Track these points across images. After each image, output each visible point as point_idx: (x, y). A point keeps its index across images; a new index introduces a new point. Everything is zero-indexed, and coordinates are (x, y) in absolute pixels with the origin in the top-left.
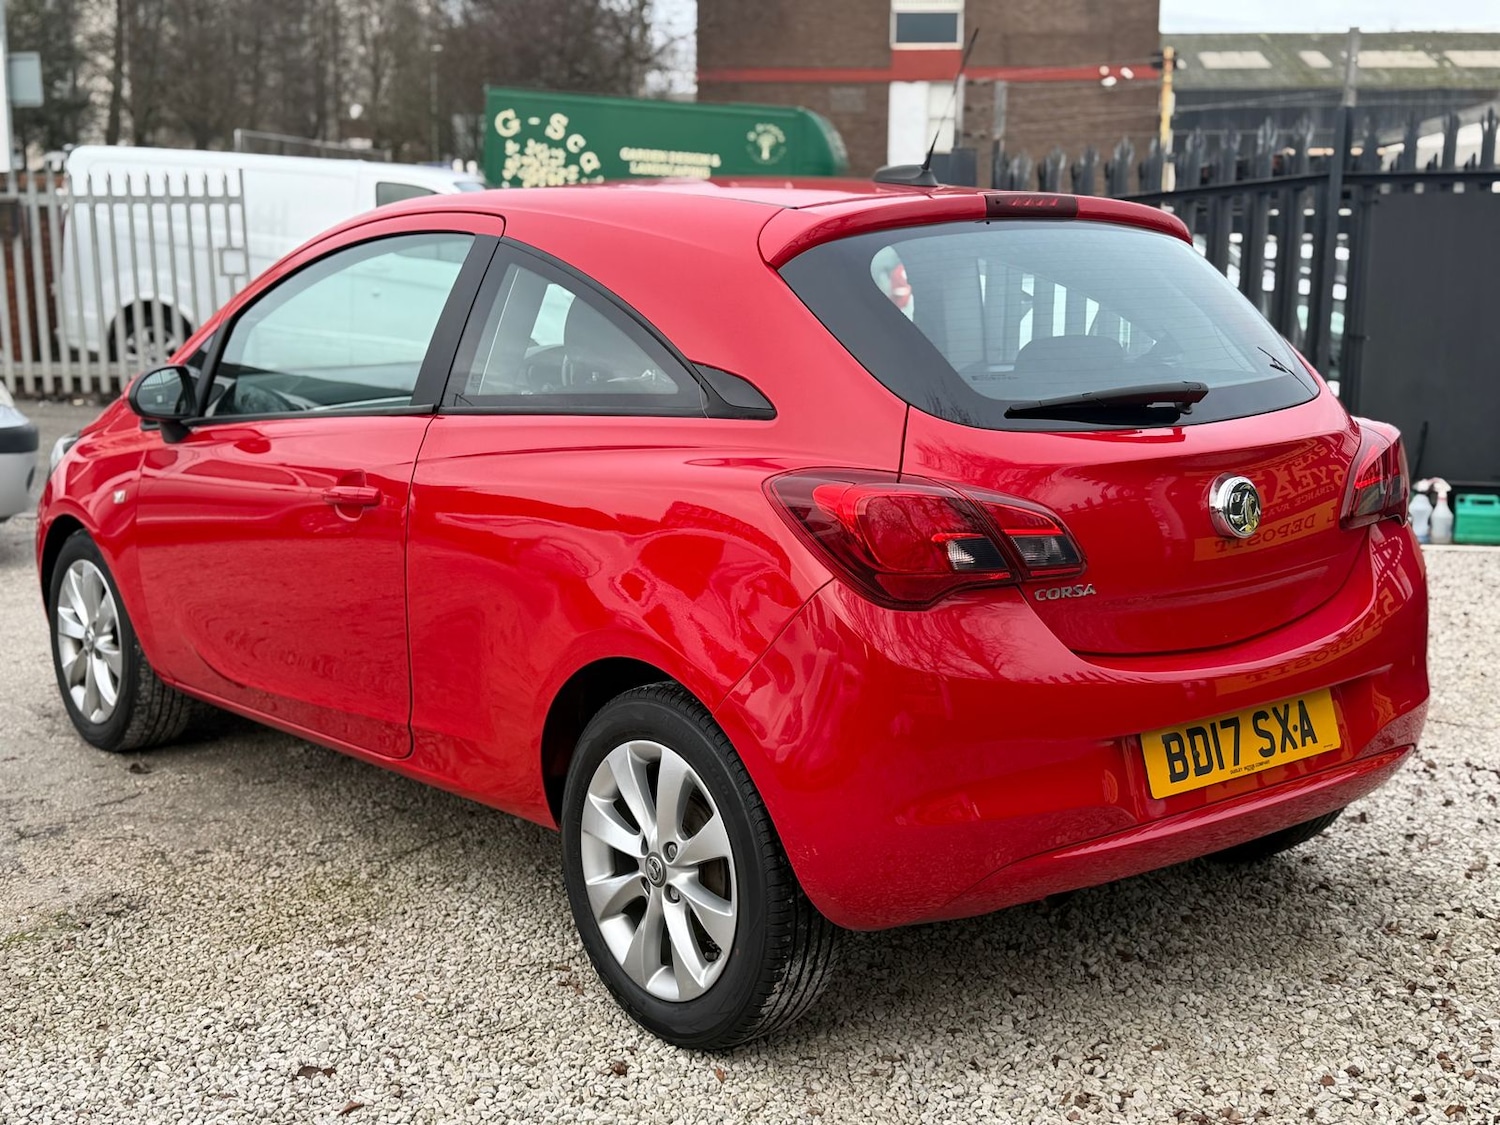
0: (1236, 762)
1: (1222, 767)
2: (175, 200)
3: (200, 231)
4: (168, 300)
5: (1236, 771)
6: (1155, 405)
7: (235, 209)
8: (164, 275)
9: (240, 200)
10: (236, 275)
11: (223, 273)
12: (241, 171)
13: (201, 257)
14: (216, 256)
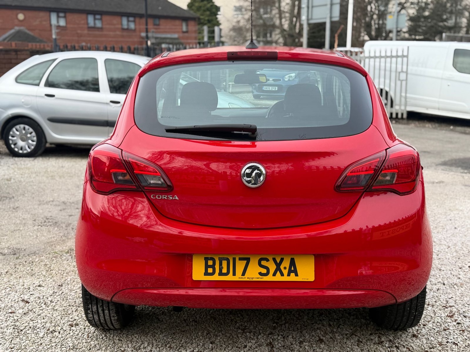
0: (243, 274)
1: (234, 274)
2: (388, 57)
3: (394, 66)
4: (387, 89)
5: (241, 278)
6: (235, 132)
7: (405, 59)
8: (387, 81)
9: (407, 56)
10: (403, 80)
11: (399, 80)
12: (408, 47)
13: (393, 74)
14: (398, 74)
